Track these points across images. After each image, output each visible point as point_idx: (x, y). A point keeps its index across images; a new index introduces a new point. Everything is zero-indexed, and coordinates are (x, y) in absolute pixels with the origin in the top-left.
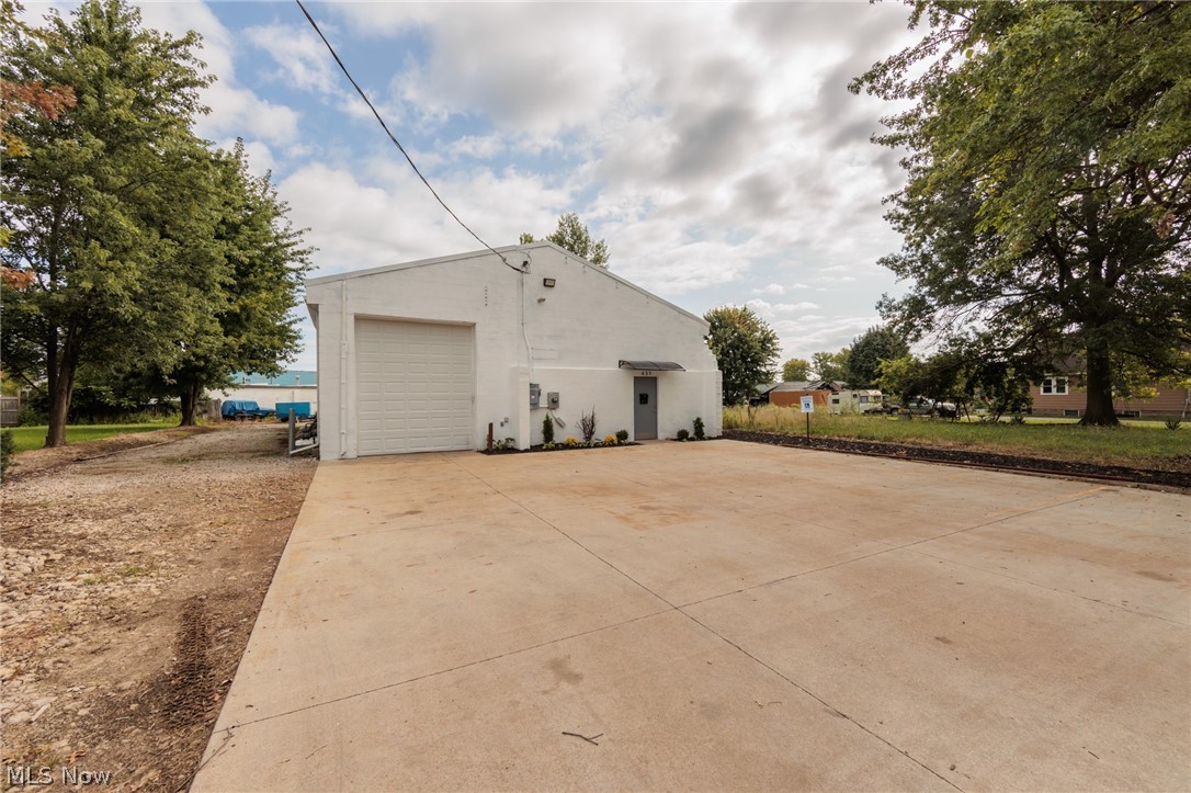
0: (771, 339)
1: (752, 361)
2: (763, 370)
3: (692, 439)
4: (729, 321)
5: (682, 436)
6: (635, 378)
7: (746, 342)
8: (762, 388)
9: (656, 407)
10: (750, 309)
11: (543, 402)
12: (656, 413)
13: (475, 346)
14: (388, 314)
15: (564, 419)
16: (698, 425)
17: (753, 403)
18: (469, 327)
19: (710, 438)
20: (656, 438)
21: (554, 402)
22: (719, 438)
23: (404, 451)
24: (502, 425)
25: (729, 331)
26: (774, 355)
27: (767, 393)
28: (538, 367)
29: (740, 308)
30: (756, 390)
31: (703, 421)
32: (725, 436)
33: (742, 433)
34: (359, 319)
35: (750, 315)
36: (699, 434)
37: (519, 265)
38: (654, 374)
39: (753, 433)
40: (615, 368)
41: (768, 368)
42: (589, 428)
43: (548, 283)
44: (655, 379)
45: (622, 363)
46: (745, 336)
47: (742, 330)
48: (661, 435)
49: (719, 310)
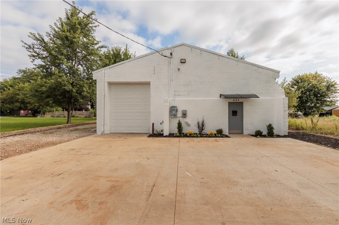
0: (333, 85)
1: (321, 96)
2: (328, 99)
3: (265, 136)
4: (307, 79)
5: (258, 134)
6: (229, 102)
7: (317, 88)
8: (327, 108)
9: (242, 117)
10: (319, 73)
11: (179, 114)
12: (242, 120)
13: (150, 91)
14: (118, 81)
15: (189, 122)
16: (270, 128)
17: (322, 115)
18: (148, 84)
19: (278, 136)
20: (242, 133)
21: (184, 115)
22: (285, 136)
23: (125, 132)
24: (161, 124)
25: (306, 84)
26: (335, 93)
27: (331, 110)
28: (177, 99)
29: (313, 73)
30: (323, 109)
31: (274, 126)
32: (291, 135)
33: (304, 134)
34: (110, 84)
35: (319, 75)
36: (271, 133)
37: (169, 55)
38: (241, 100)
39: (313, 136)
40: (218, 98)
41: (331, 99)
42: (201, 127)
43: (183, 62)
44: (242, 103)
45: (221, 95)
46: (316, 85)
47: (314, 82)
48: (245, 132)
49: (301, 75)
